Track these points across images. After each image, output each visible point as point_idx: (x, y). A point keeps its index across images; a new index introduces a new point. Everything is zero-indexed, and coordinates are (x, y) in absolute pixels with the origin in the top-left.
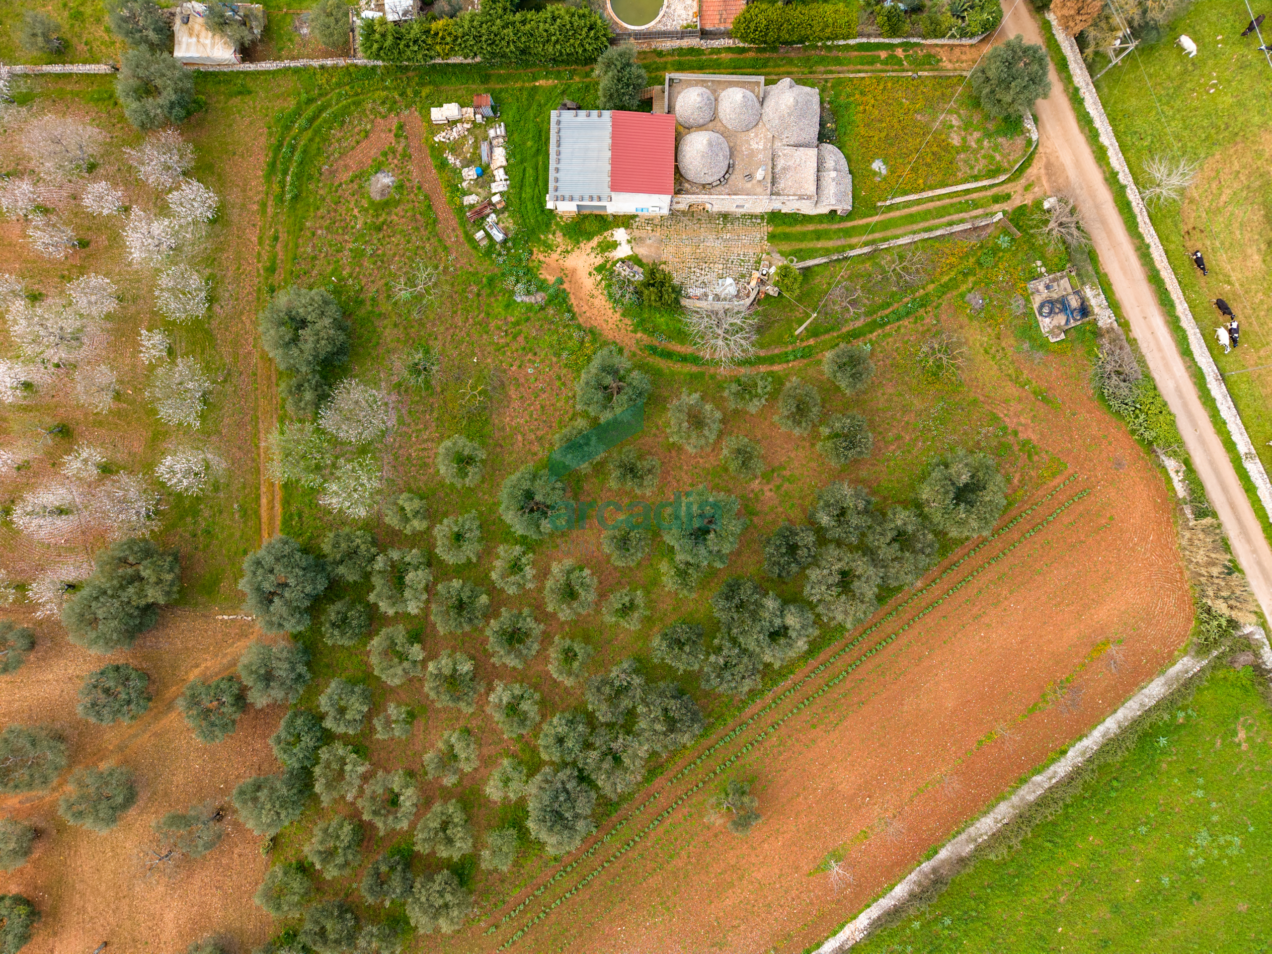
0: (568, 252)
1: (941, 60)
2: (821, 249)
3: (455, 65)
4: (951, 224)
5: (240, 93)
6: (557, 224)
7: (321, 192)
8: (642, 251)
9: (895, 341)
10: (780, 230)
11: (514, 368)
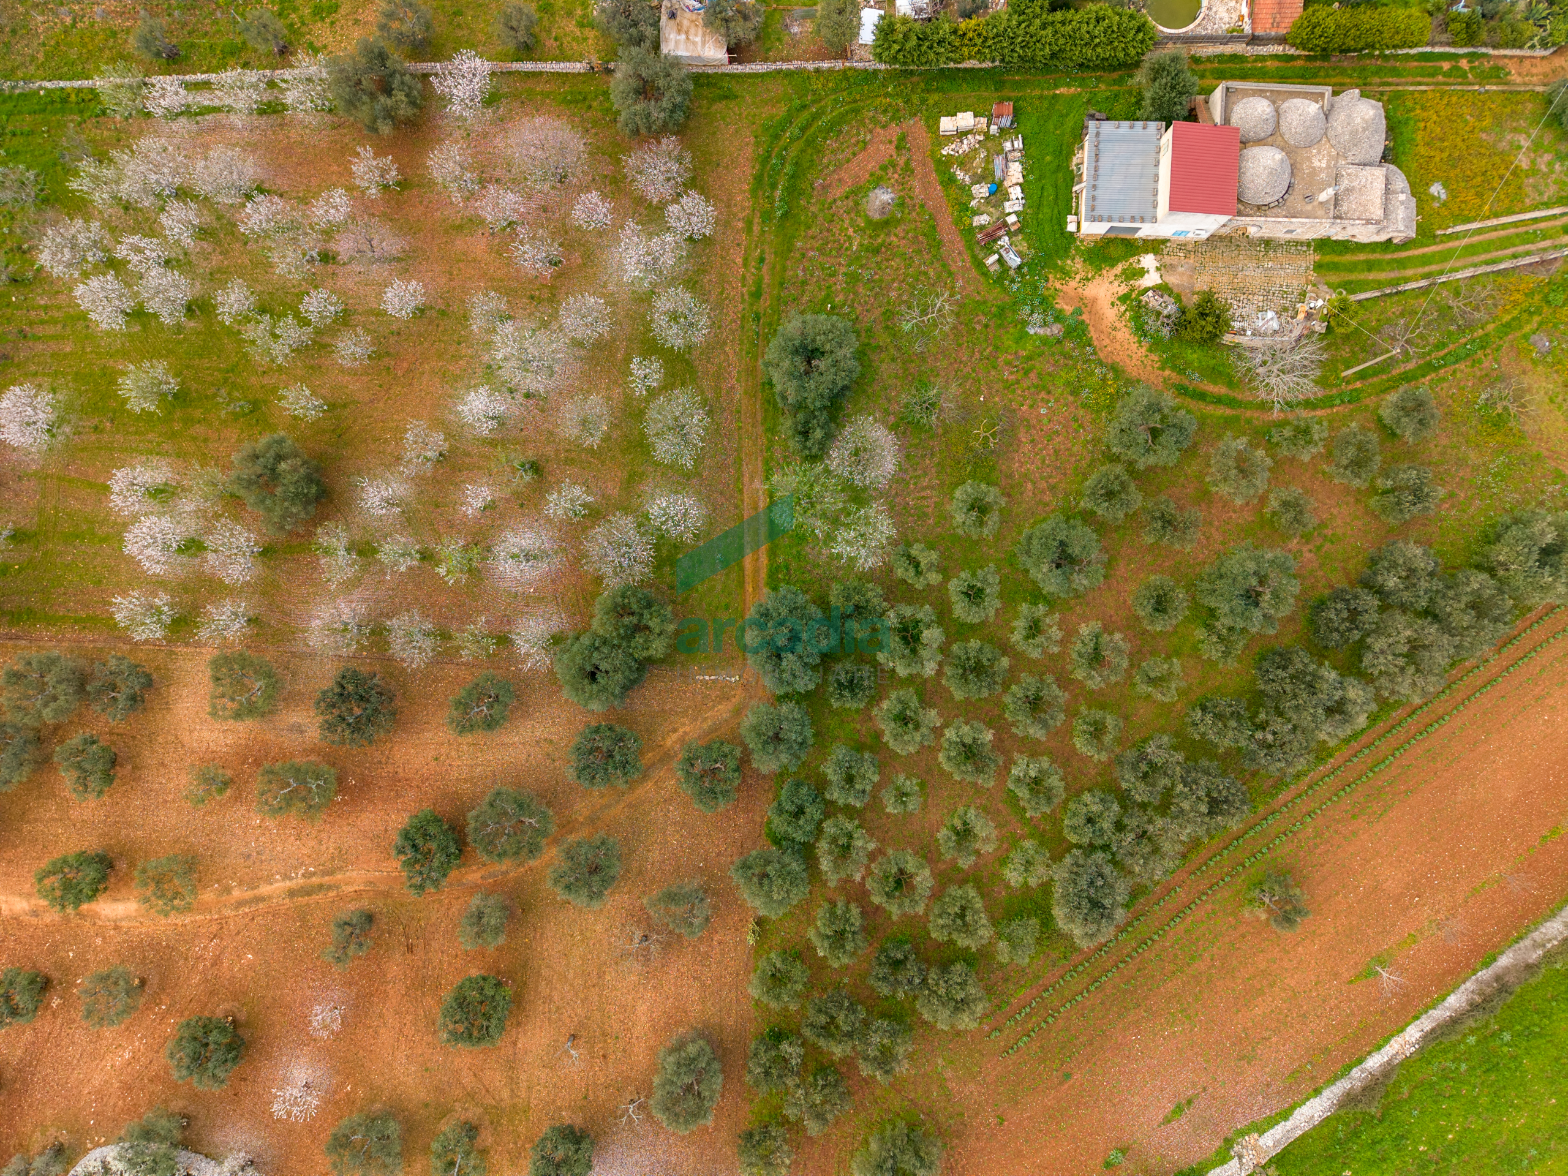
0: (1088, 280)
1: (1509, 73)
2: (1373, 281)
3: (966, 70)
4: (1515, 256)
5: (726, 97)
6: (1077, 248)
7: (813, 209)
8: (1172, 280)
9: (1450, 387)
10: (1328, 258)
11: (1024, 408)
